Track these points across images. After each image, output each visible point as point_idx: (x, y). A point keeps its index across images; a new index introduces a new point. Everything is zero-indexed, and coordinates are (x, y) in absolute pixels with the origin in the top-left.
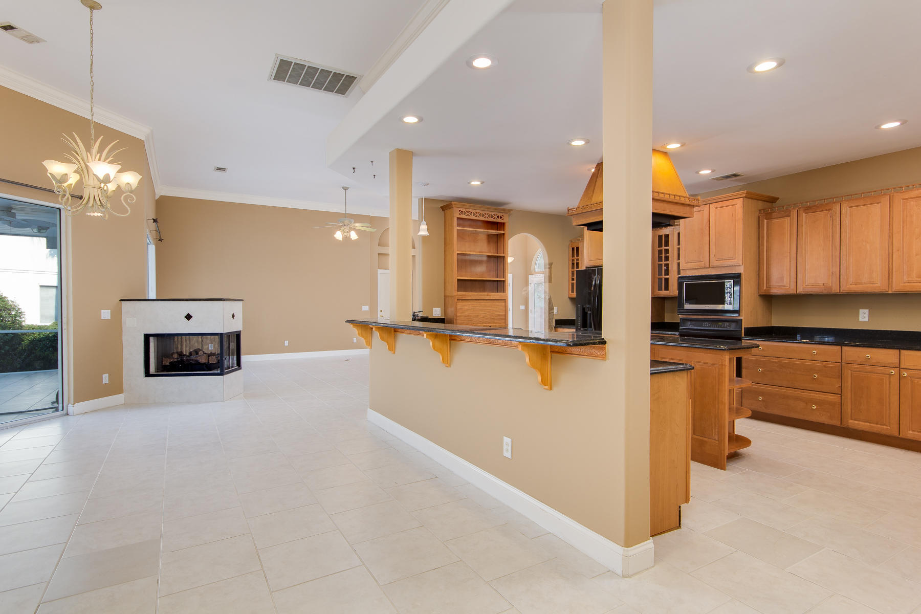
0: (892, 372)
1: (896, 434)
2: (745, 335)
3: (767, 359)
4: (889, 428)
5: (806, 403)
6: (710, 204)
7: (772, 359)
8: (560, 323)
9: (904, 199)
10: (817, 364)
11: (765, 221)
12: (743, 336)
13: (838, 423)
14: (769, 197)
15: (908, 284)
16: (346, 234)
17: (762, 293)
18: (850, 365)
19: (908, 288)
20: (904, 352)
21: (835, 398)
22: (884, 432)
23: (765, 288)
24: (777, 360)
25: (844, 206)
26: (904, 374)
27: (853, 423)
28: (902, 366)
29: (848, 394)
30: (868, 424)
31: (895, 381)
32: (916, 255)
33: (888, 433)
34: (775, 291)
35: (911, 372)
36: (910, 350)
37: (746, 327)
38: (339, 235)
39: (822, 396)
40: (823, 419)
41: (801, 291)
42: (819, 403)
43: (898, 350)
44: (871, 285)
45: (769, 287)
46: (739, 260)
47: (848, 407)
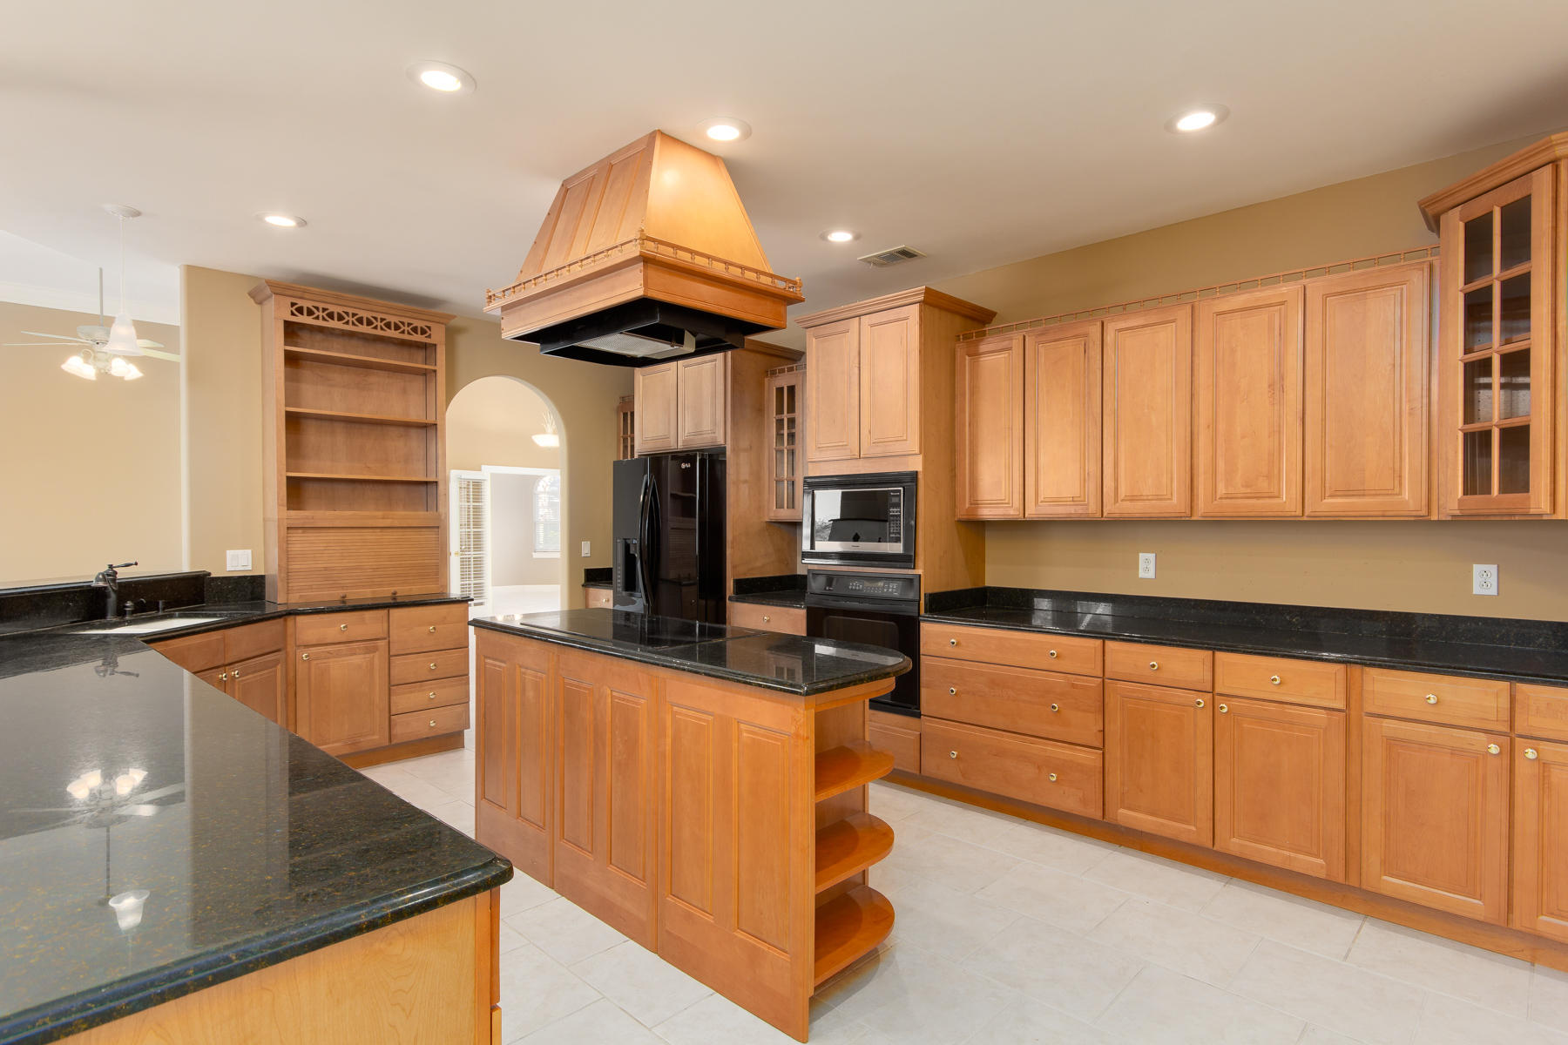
0: (1199, 703)
1: (1209, 844)
2: (926, 612)
3: (967, 666)
4: (1194, 828)
5: (1038, 767)
6: (859, 316)
7: (975, 667)
8: (596, 577)
9: (1219, 314)
10: (1059, 679)
11: (967, 357)
12: (922, 612)
13: (1098, 815)
14: (975, 308)
15: (1228, 501)
16: (101, 365)
17: (961, 514)
18: (1121, 685)
19: (1228, 509)
20: (1223, 657)
21: (1089, 758)
22: (1184, 838)
23: (967, 505)
24: (985, 668)
25: (1111, 328)
26: (1222, 708)
27: (1126, 816)
28: (1218, 690)
29: (1115, 750)
30: (1154, 819)
31: (1204, 722)
32: (1243, 437)
33: (1193, 839)
34: (987, 513)
35: (1235, 702)
36: (1232, 651)
37: (930, 591)
38: (77, 366)
39: (1064, 752)
40: (1069, 801)
41: (1032, 512)
42: (1062, 768)
43: (1210, 652)
44: (1158, 503)
45: (975, 504)
46: (913, 444)
47: (1114, 779)
